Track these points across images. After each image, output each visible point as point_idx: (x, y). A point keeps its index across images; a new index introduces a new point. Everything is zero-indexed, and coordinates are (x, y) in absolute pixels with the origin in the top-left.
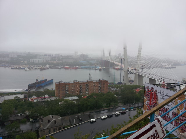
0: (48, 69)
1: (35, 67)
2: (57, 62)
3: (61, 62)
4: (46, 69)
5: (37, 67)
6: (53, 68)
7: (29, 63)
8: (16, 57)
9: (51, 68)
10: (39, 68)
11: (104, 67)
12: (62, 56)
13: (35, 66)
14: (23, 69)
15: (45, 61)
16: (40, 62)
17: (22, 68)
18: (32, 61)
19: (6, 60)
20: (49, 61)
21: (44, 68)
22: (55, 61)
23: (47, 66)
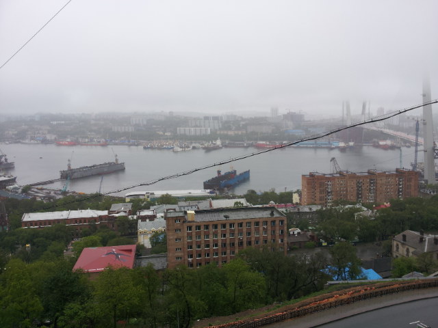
0: (221, 148)
1: (194, 145)
2: (236, 132)
3: (244, 132)
4: (216, 148)
5: (197, 145)
6: (230, 147)
7: (175, 137)
8: (145, 123)
9: (226, 146)
10: (201, 146)
11: (351, 144)
12: (243, 120)
13: (191, 143)
14: (168, 149)
15: (209, 132)
16: (198, 133)
17: (165, 148)
18: (182, 132)
19: (127, 130)
20: (216, 130)
21: (212, 146)
22: (230, 129)
23: (219, 142)
